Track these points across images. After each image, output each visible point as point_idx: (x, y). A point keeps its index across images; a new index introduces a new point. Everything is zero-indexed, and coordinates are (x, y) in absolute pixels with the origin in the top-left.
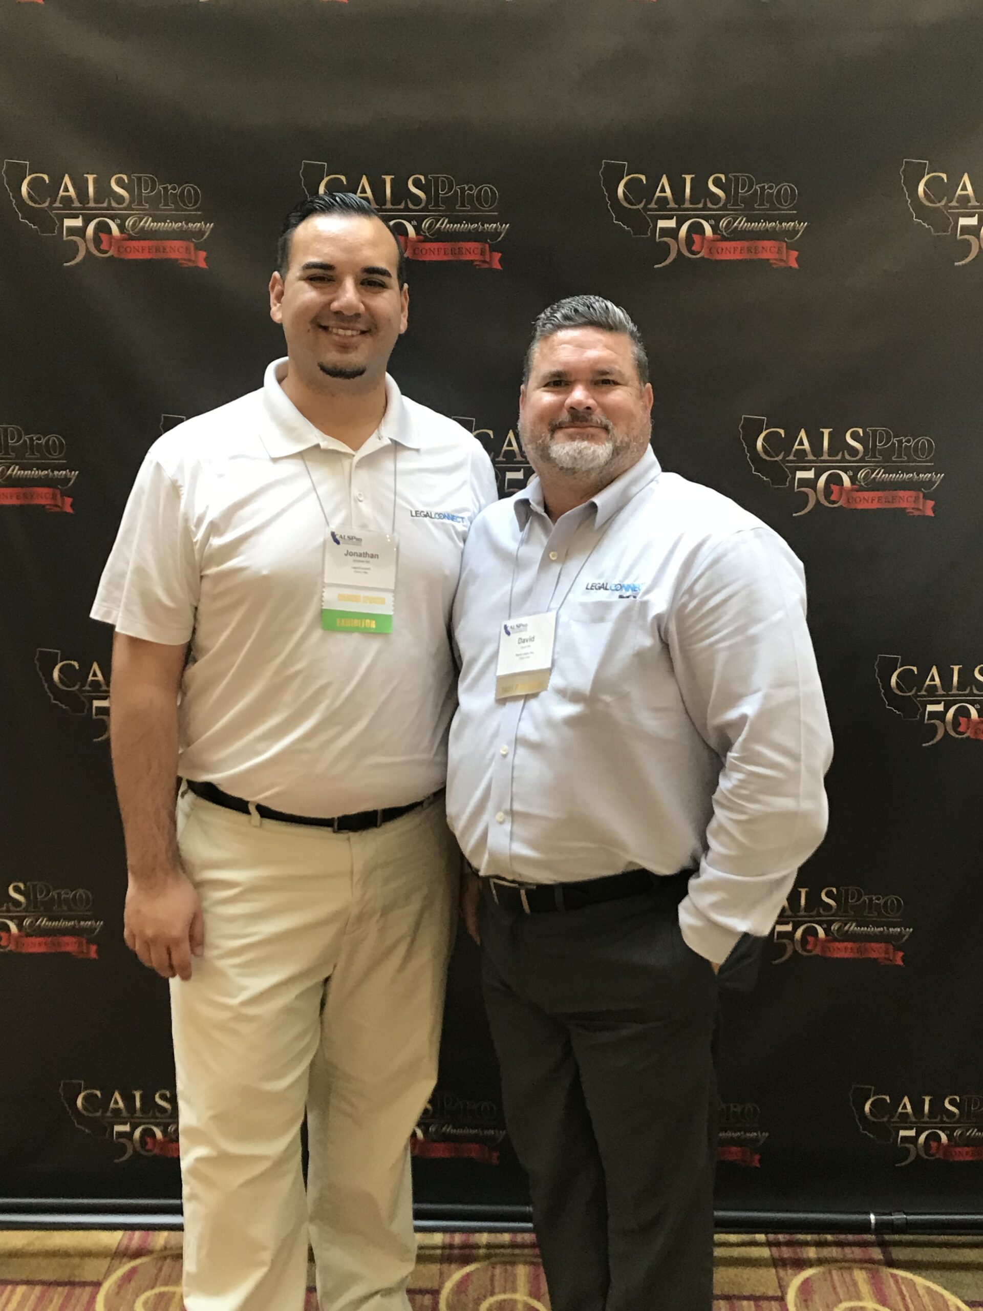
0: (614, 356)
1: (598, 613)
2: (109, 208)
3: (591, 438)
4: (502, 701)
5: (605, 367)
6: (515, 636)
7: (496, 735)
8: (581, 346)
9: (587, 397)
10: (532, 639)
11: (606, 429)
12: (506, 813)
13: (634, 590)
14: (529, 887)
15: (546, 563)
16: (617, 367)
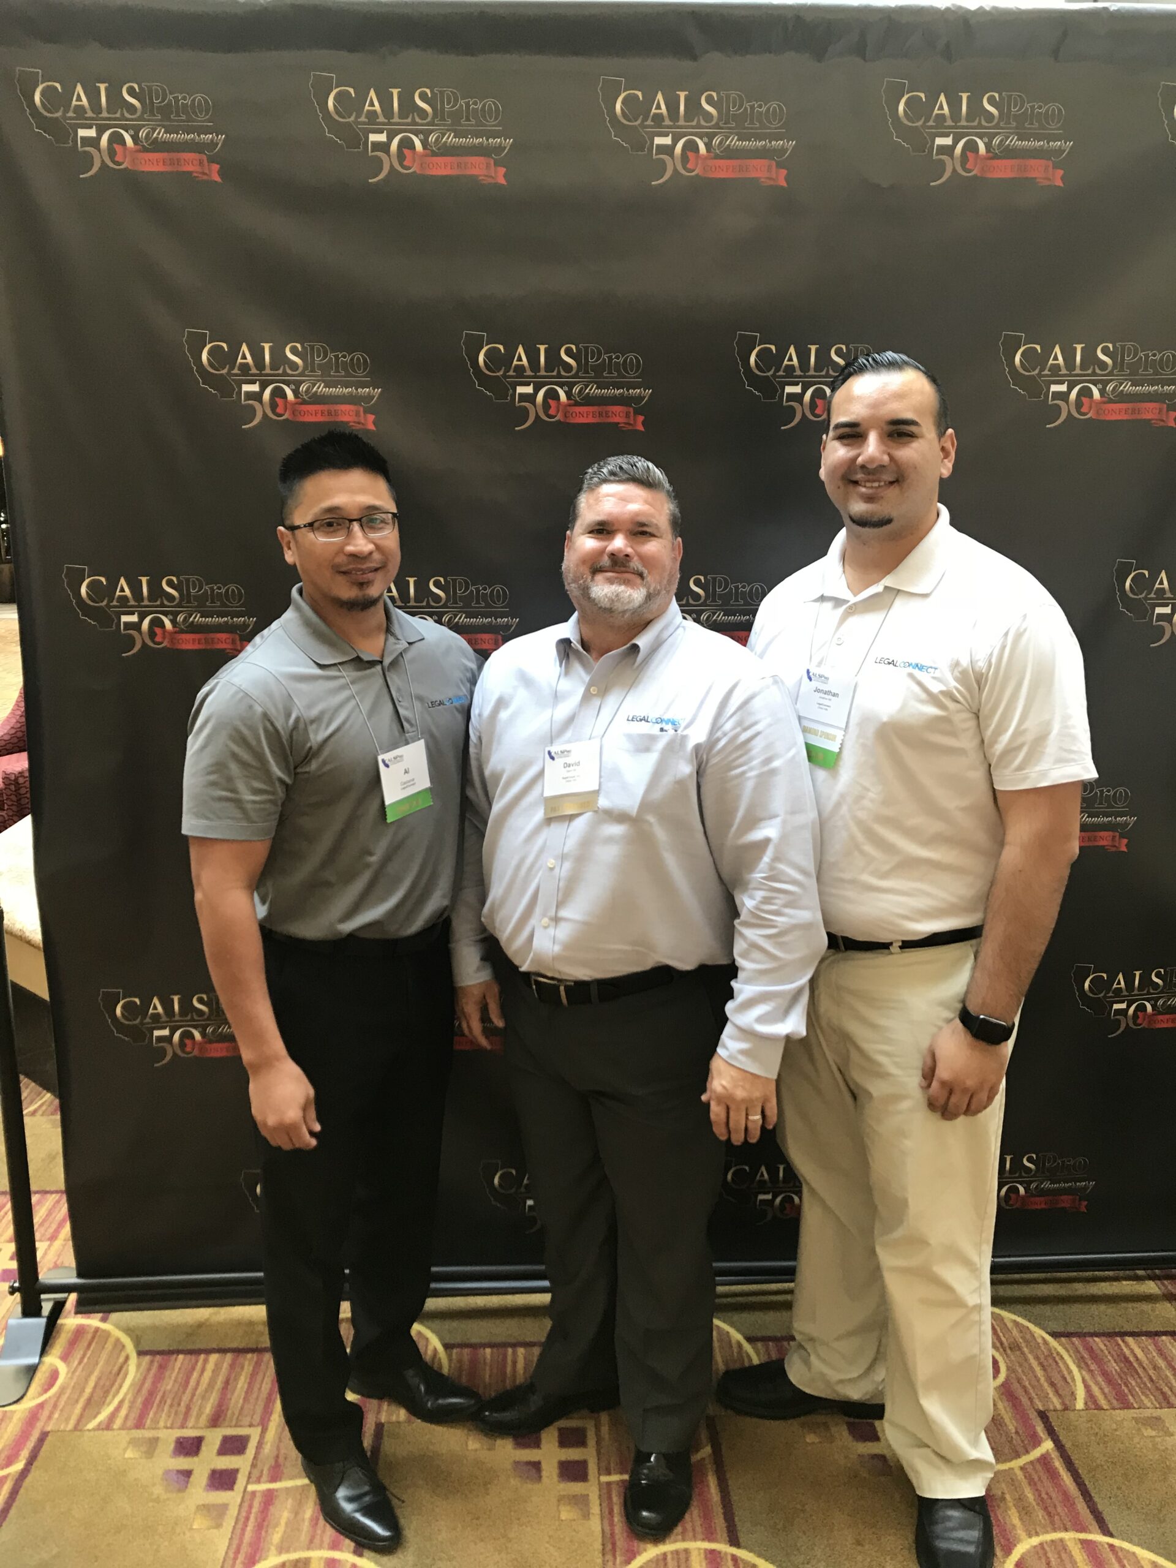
0: (652, 510)
1: (644, 745)
2: (285, 374)
3: (627, 582)
4: (549, 821)
5: (643, 519)
6: (560, 762)
7: (542, 850)
8: (624, 499)
9: (626, 546)
10: (578, 764)
11: (641, 575)
12: (551, 919)
13: (673, 723)
14: (568, 983)
15: (587, 697)
16: (655, 521)
